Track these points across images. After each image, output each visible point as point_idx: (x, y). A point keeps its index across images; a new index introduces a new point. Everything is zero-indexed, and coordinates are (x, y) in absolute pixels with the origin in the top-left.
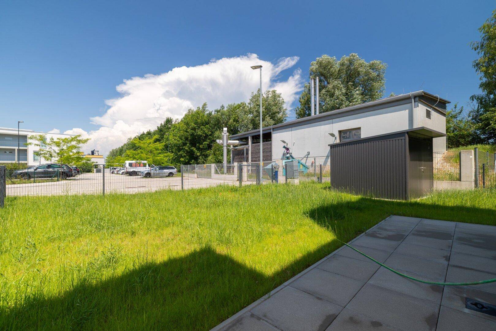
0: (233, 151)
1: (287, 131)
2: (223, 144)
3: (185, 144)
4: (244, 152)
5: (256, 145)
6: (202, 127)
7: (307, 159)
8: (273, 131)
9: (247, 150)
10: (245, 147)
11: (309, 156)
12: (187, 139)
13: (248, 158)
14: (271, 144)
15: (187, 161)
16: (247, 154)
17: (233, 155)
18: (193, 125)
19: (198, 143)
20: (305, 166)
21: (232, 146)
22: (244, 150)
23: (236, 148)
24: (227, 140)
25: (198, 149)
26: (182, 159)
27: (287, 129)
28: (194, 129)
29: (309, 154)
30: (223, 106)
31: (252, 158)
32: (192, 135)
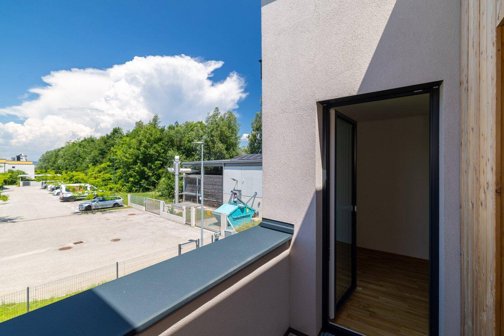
0: (185, 178)
1: (237, 169)
2: (174, 173)
3: (135, 163)
4: (196, 181)
5: (208, 177)
6: (155, 145)
7: (254, 199)
8: (224, 166)
9: (200, 180)
10: (197, 176)
11: (256, 196)
12: (137, 157)
13: (200, 188)
14: (222, 178)
15: (137, 181)
16: (200, 183)
17: (185, 182)
18: (145, 142)
19: (149, 163)
20: (251, 209)
21: (184, 174)
22: (196, 180)
23: (189, 176)
24: (179, 168)
25: (150, 168)
26: (131, 179)
27: (237, 167)
28: (146, 147)
29: (256, 194)
30: (177, 122)
31: (204, 188)
32: (144, 153)
